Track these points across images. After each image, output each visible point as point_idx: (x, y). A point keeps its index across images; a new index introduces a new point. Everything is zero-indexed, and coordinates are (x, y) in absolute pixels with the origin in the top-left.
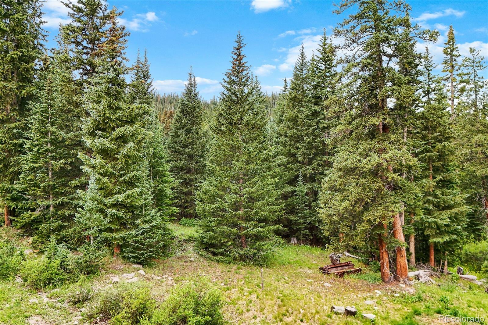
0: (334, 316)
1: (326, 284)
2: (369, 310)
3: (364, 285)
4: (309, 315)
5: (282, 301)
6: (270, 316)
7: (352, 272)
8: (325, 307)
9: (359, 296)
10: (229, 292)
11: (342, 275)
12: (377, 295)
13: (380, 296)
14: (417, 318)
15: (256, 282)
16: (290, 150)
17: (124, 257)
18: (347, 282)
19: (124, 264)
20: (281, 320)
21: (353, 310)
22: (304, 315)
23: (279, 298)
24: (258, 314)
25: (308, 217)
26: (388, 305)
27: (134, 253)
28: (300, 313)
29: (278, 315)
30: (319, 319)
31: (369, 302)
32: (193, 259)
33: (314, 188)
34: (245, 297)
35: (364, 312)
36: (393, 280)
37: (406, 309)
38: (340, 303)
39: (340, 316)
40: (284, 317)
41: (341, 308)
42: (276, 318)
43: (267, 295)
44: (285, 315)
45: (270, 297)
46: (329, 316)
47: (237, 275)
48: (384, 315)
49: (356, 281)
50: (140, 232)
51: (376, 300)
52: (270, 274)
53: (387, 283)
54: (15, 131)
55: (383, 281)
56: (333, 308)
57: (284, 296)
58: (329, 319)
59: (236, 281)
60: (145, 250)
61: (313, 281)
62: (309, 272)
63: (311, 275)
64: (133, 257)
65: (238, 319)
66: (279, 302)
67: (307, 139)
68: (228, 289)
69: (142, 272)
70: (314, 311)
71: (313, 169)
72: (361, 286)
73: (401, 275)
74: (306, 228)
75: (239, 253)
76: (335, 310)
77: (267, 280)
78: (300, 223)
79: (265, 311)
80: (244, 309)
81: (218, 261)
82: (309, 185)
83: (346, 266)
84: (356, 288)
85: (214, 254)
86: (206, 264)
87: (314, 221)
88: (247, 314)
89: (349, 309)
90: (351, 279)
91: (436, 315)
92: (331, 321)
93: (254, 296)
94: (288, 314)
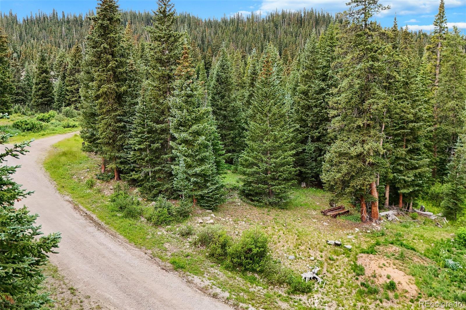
0: (328, 246)
1: (325, 223)
2: (349, 242)
3: (349, 224)
4: (314, 245)
5: (298, 236)
6: (292, 245)
7: (343, 214)
8: (323, 240)
9: (345, 232)
10: (266, 229)
11: (335, 216)
12: (356, 231)
13: (358, 233)
14: (378, 247)
15: (281, 222)
16: (302, 117)
17: (201, 206)
18: (338, 221)
19: (201, 209)
20: (298, 248)
21: (339, 243)
22: (311, 245)
23: (296, 234)
24: (285, 244)
25: (314, 168)
26: (362, 239)
27: (207, 203)
28: (308, 244)
29: (296, 245)
30: (319, 248)
31: (350, 237)
32: (239, 204)
33: (320, 147)
34: (276, 233)
35: (346, 243)
36: (368, 220)
37: (372, 241)
38: (332, 237)
39: (331, 246)
40: (300, 246)
41: (332, 242)
42: (295, 247)
43: (289, 232)
44: (300, 245)
45: (291, 233)
46: (325, 246)
47: (268, 216)
48: (357, 245)
49: (344, 221)
50: (210, 191)
51: (354, 236)
52: (289, 215)
53: (365, 222)
54: (118, 117)
55: (362, 221)
56: (327, 241)
57: (299, 233)
58: (325, 248)
59: (269, 222)
60: (213, 202)
61: (316, 221)
62: (314, 213)
63: (316, 216)
64: (207, 206)
65: (274, 247)
66: (296, 236)
67: (316, 110)
68: (266, 228)
69: (213, 215)
70: (316, 243)
71: (319, 133)
72: (347, 225)
73: (374, 217)
74: (313, 177)
75: (268, 201)
76: (329, 243)
77: (288, 221)
78: (308, 173)
79: (289, 243)
80: (277, 241)
81: (255, 206)
82: (316, 144)
83: (339, 209)
84: (343, 227)
85: (252, 200)
86: (248, 208)
87: (318, 171)
88: (279, 244)
89: (337, 242)
90: (341, 220)
91: (390, 245)
92: (326, 249)
93: (281, 232)
94: (302, 244)
